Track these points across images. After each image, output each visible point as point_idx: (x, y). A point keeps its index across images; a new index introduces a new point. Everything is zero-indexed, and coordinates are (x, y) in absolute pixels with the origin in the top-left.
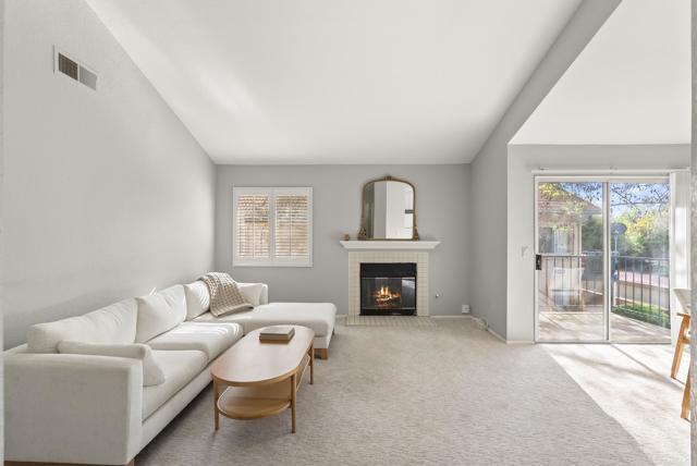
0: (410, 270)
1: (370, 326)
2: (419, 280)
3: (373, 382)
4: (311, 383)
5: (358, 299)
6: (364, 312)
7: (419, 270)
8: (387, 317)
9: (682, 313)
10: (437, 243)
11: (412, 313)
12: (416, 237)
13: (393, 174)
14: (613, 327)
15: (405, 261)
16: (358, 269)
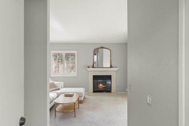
0: (109, 77)
1: (96, 95)
2: (112, 81)
3: (96, 108)
4: (79, 108)
5: (92, 87)
6: (94, 91)
7: (112, 77)
8: (102, 93)
10: (117, 69)
11: (110, 91)
12: (111, 67)
13: (104, 46)
15: (108, 75)
16: (92, 77)
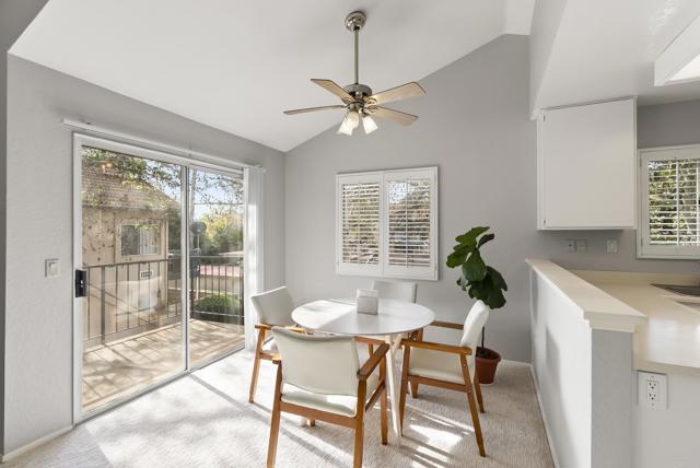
9: (260, 324)
14: (193, 341)
